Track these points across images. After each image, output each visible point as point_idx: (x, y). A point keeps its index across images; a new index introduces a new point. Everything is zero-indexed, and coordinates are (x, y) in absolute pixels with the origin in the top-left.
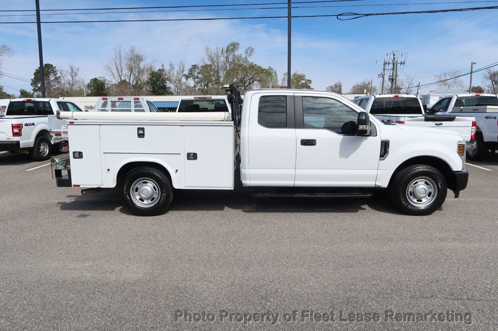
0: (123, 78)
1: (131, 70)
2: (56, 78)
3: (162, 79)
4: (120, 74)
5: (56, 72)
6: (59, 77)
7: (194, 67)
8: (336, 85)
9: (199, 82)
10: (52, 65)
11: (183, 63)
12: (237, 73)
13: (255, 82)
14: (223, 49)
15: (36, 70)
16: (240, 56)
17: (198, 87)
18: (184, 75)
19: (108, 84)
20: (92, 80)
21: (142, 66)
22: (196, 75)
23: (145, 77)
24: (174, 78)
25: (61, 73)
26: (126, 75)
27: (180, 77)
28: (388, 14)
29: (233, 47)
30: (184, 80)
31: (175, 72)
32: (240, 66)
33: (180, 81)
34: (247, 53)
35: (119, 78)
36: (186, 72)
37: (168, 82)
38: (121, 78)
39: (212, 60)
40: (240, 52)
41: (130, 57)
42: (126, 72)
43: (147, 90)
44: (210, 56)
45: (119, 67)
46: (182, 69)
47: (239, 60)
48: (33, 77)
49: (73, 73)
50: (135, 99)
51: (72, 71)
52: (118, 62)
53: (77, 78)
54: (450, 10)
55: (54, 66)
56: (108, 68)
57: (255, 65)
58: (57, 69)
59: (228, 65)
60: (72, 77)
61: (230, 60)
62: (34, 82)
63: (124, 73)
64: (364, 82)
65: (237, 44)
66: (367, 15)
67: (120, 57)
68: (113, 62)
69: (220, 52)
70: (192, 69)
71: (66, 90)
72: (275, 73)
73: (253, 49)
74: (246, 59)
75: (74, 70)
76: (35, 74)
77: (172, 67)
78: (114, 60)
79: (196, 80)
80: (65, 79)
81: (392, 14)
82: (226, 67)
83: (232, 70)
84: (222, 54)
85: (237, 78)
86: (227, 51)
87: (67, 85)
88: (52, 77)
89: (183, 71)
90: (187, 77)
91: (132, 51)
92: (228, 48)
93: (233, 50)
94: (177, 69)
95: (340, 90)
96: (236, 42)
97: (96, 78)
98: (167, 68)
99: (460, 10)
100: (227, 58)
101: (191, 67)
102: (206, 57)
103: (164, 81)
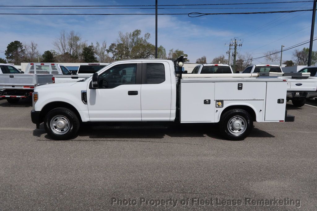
0: (66, 51)
1: (71, 46)
2: (22, 50)
3: (92, 52)
4: (64, 48)
5: (22, 46)
6: (24, 50)
7: (113, 45)
8: (202, 58)
9: (115, 55)
10: (19, 42)
11: (105, 42)
12: (139, 50)
13: (151, 55)
14: (130, 34)
15: (9, 45)
16: (142, 38)
17: (115, 58)
18: (106, 50)
19: (56, 55)
20: (46, 52)
21: (78, 43)
22: (114, 50)
23: (81, 51)
24: (99, 52)
25: (25, 47)
26: (68, 49)
27: (103, 51)
28: (220, 14)
29: (137, 32)
30: (106, 53)
31: (100, 48)
32: (141, 45)
33: (103, 53)
34: (146, 36)
35: (63, 51)
36: (108, 48)
37: (95, 54)
38: (64, 51)
39: (124, 41)
40: (142, 36)
41: (71, 37)
42: (68, 46)
43: (81, 59)
44: (122, 38)
45: (63, 44)
46: (104, 46)
47: (141, 41)
48: (6, 49)
49: (33, 47)
50: (52, 64)
51: (33, 46)
52: (63, 41)
53: (36, 51)
54: (258, 13)
55: (21, 42)
56: (56, 44)
57: (151, 44)
58: (22, 44)
59: (134, 44)
60: (32, 50)
61: (135, 41)
62: (7, 53)
63: (66, 48)
64: (221, 57)
65: (140, 31)
66: (207, 14)
67: (64, 37)
68: (59, 41)
69: (128, 36)
70: (111, 46)
71: (28, 58)
72: (165, 50)
73: (150, 34)
74: (145, 40)
75: (34, 45)
76: (8, 47)
77: (98, 45)
78: (60, 39)
79: (114, 53)
80: (28, 51)
81: (222, 14)
82: (132, 45)
83: (136, 47)
84: (130, 37)
85: (139, 52)
86: (133, 35)
87: (29, 55)
88: (19, 50)
89: (105, 47)
90: (108, 51)
91: (72, 33)
92: (134, 33)
93: (137, 35)
94: (101, 46)
95: (205, 61)
96: (139, 30)
97: (48, 51)
98: (95, 45)
99: (264, 13)
100: (133, 40)
101: (111, 45)
102: (120, 38)
103: (92, 53)
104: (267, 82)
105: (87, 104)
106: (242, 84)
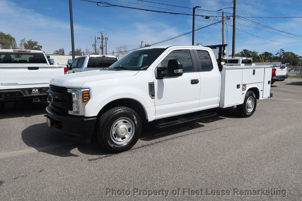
104: (265, 68)
105: (154, 98)
106: (255, 70)
